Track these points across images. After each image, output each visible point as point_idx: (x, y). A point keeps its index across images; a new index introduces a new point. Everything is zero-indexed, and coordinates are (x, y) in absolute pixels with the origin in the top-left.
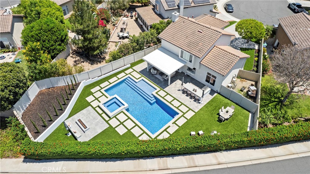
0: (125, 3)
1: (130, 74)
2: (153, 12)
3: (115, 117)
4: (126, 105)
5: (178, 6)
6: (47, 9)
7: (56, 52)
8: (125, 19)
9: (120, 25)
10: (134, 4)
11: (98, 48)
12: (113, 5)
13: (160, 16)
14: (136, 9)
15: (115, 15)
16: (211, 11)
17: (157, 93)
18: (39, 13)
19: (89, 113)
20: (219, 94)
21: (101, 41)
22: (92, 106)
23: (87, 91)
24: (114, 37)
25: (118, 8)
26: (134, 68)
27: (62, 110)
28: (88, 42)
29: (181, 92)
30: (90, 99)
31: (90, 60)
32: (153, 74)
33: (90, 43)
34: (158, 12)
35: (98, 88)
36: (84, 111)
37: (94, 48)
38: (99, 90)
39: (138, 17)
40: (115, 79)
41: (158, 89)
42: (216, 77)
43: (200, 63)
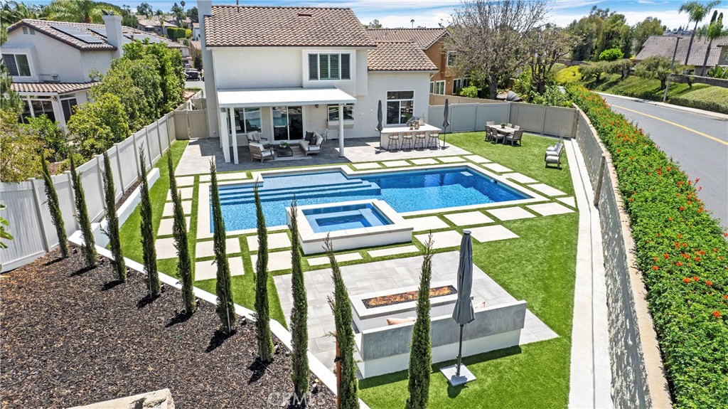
17: (356, 170)
42: (413, 92)
43: (369, 70)
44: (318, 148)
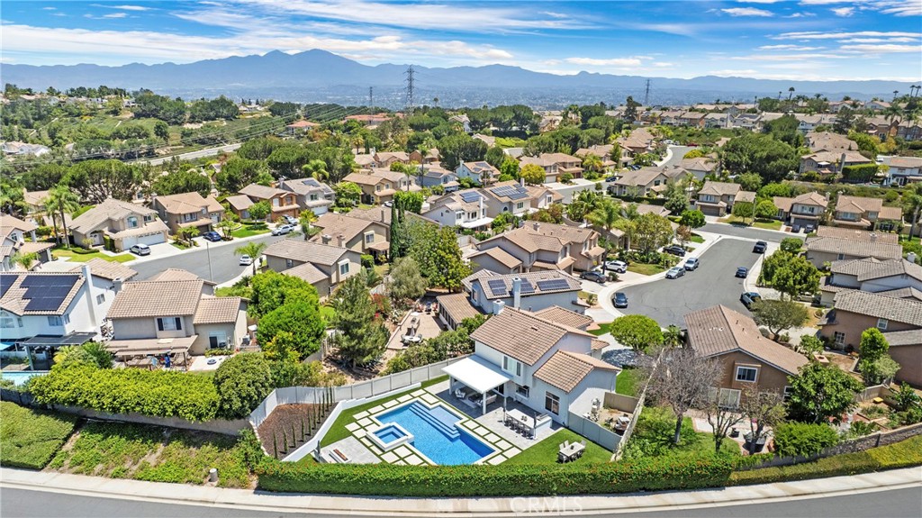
0: (418, 287)
1: (419, 396)
2: (467, 302)
3: (392, 451)
4: (410, 436)
5: (511, 293)
6: (296, 290)
7: (306, 351)
8: (416, 314)
9: (407, 324)
10: (433, 290)
11: (370, 352)
12: (396, 289)
13: (480, 309)
14: (438, 298)
15: (399, 306)
16: (574, 303)
17: (462, 424)
18: (283, 296)
19: (351, 445)
20: (567, 428)
21: (376, 341)
22: (354, 436)
23: (348, 415)
24: (395, 342)
25: (405, 296)
26: (426, 389)
27: (310, 436)
28: (356, 341)
29: (503, 424)
30: (351, 427)
31: (354, 373)
32: (458, 398)
33: (359, 343)
34: (476, 304)
35: (365, 413)
36: (343, 442)
37: (364, 350)
38: (367, 417)
39: (440, 311)
40: (394, 402)
41: (465, 419)
42: (559, 398)
43: (533, 376)
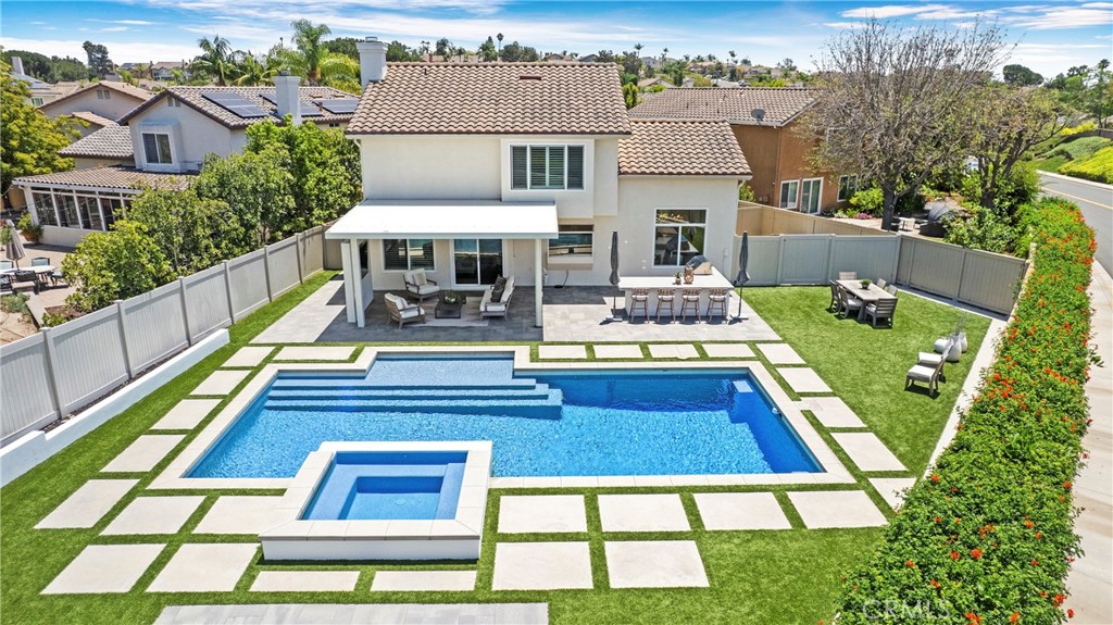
1: (268, 361)
17: (536, 360)
26: (260, 340)
29: (623, 323)
41: (519, 348)
42: (705, 211)
43: (620, 173)
44: (503, 308)
